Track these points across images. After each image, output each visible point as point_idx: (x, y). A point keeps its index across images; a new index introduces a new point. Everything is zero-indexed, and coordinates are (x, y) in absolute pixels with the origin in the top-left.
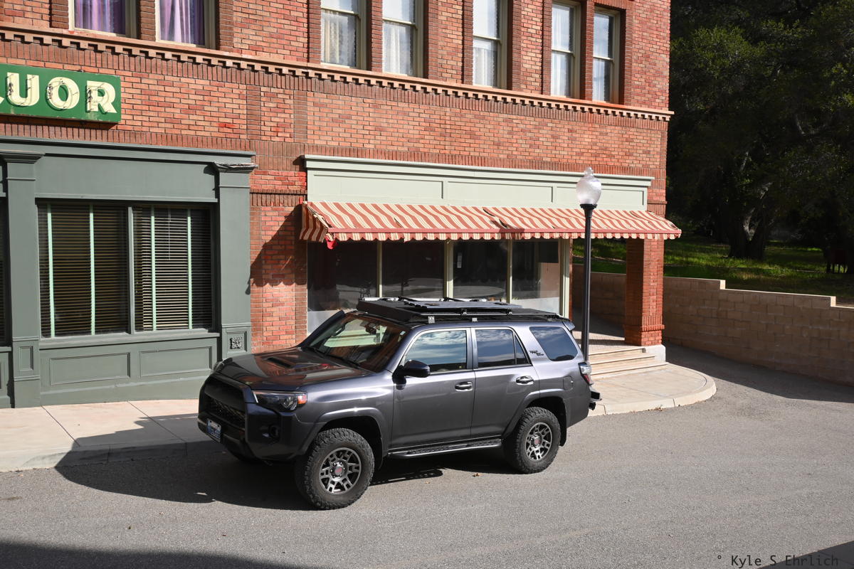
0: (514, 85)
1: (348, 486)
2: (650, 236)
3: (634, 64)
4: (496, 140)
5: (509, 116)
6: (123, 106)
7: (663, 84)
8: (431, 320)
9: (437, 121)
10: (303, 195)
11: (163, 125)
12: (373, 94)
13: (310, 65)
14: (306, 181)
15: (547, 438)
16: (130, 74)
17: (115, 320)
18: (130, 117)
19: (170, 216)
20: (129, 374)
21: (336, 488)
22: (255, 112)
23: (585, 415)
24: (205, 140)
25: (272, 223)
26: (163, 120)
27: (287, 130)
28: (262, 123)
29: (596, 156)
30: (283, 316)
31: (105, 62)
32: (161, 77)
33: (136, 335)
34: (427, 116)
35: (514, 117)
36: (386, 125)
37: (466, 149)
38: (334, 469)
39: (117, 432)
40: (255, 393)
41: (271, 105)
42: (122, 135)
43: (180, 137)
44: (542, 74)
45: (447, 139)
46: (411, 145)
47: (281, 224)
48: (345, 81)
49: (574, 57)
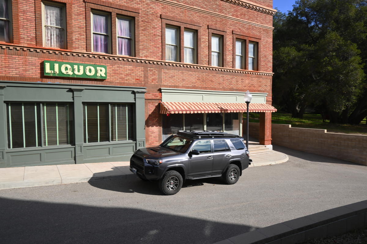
0: (224, 66)
1: (175, 188)
2: (267, 111)
3: (262, 59)
4: (219, 82)
5: (223, 75)
6: (107, 74)
7: (271, 65)
8: (200, 137)
9: (201, 77)
10: (161, 100)
11: (119, 80)
12: (182, 69)
13: (162, 61)
14: (162, 96)
15: (236, 173)
16: (109, 65)
17: (105, 138)
18: (109, 78)
19: (121, 107)
20: (109, 154)
21: (171, 189)
22: (146, 75)
23: (247, 167)
24: (131, 84)
25: (151, 108)
26: (119, 78)
27: (156, 81)
28: (148, 79)
29: (250, 87)
30: (155, 136)
31: (102, 61)
32: (118, 66)
33: (111, 142)
34: (198, 76)
36: (185, 79)
37: (210, 85)
38: (170, 183)
39: (106, 171)
40: (147, 160)
41: (151, 73)
42: (107, 83)
43: (124, 83)
44: (233, 62)
45: (204, 82)
46: (193, 84)
47: (154, 108)
48: (173, 66)
49: (243, 57)
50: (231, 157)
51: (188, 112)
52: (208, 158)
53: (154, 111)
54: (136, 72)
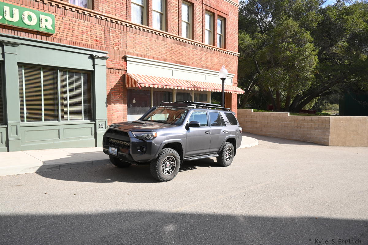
0: (194, 38)
1: (171, 172)
4: (189, 57)
6: (55, 27)
7: (237, 44)
8: (195, 107)
9: (171, 48)
10: (126, 70)
11: (72, 37)
12: (149, 36)
13: (127, 21)
14: (127, 65)
16: (58, 15)
18: (59, 33)
19: (74, 75)
20: (59, 138)
21: (167, 173)
22: (107, 37)
24: (88, 45)
25: (114, 80)
26: (72, 36)
27: (119, 45)
28: (110, 41)
31: (47, 9)
32: (71, 18)
33: (61, 122)
34: (167, 46)
35: (194, 50)
36: (154, 47)
37: (180, 59)
38: (166, 165)
40: (133, 133)
42: (55, 39)
43: (79, 43)
44: (203, 36)
45: (174, 55)
46: (162, 56)
48: (140, 30)
49: (211, 32)
50: (227, 132)
51: (160, 87)
52: (206, 133)
53: (118, 84)
54: (94, 30)
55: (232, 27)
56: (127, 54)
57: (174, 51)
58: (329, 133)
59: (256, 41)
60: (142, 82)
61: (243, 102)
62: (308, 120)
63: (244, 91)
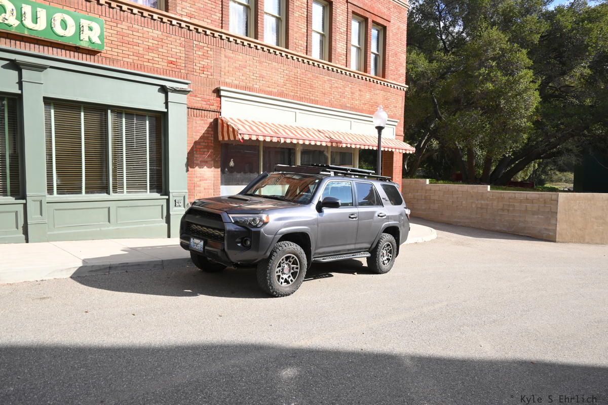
0: (333, 60)
1: (292, 281)
3: (390, 57)
4: (323, 91)
5: (330, 78)
6: (105, 40)
7: (403, 71)
8: (332, 173)
9: (293, 76)
10: (219, 112)
11: (132, 57)
12: (259, 55)
13: (223, 31)
14: (221, 104)
15: (390, 252)
16: (110, 20)
17: (100, 184)
18: (110, 49)
19: (135, 119)
20: (109, 221)
21: (284, 282)
22: (190, 57)
24: (158, 70)
25: (200, 128)
26: (132, 54)
27: (209, 70)
28: (194, 64)
30: (206, 187)
31: (93, 9)
32: (131, 25)
33: (113, 196)
34: (288, 72)
35: (333, 79)
36: (265, 75)
37: (308, 94)
38: (283, 269)
39: (111, 256)
40: (230, 216)
42: (104, 60)
43: (142, 66)
44: (347, 56)
45: (299, 87)
46: (279, 88)
47: (205, 129)
48: (243, 45)
49: (361, 50)
50: (385, 217)
51: (275, 140)
52: (350, 217)
53: (205, 135)
54: (169, 45)
55: (395, 41)
56: (222, 86)
57: (299, 80)
58: (557, 220)
59: (435, 64)
60: (246, 132)
61: (412, 167)
62: (522, 198)
63: (414, 149)
